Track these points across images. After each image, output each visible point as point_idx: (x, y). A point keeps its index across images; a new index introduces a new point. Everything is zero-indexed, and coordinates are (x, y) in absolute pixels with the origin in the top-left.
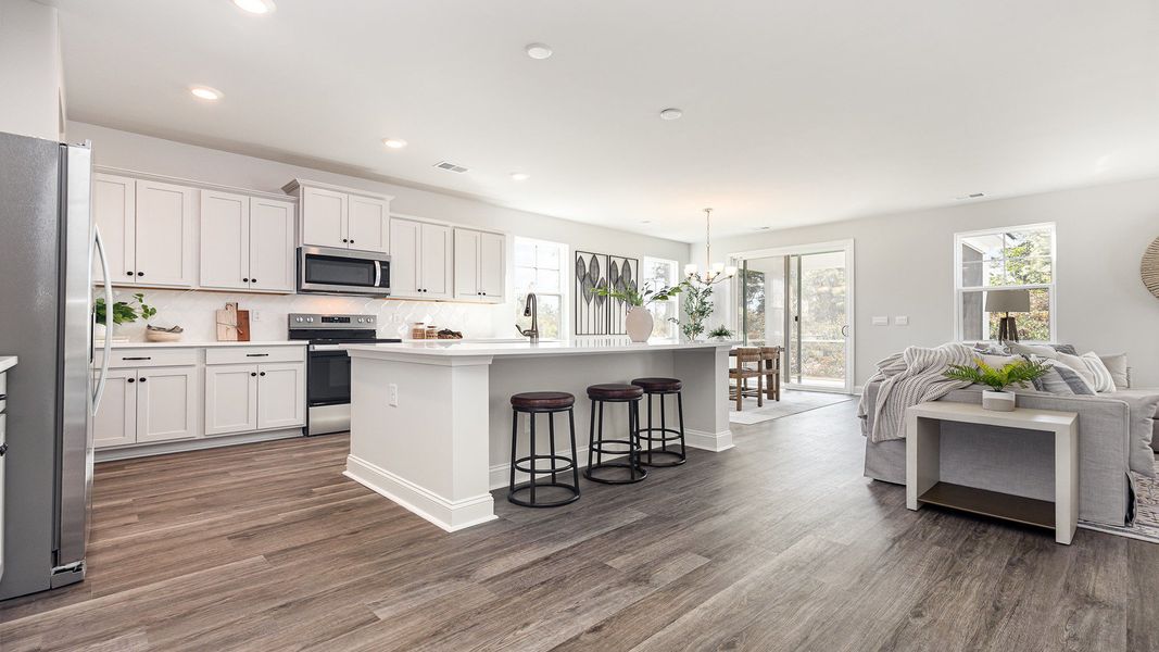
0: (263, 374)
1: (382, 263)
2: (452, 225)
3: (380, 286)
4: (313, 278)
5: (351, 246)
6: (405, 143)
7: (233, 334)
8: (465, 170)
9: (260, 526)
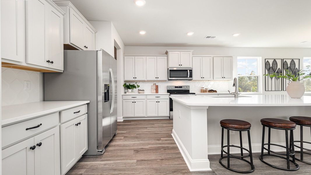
0: (159, 102)
1: (190, 70)
2: (212, 56)
3: (189, 77)
4: (171, 76)
5: (181, 66)
6: (193, 33)
7: (155, 91)
8: (215, 37)
9: (142, 148)
